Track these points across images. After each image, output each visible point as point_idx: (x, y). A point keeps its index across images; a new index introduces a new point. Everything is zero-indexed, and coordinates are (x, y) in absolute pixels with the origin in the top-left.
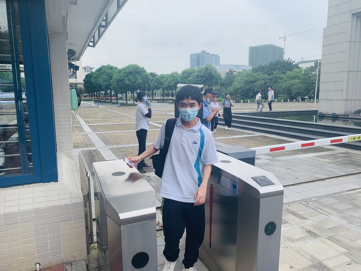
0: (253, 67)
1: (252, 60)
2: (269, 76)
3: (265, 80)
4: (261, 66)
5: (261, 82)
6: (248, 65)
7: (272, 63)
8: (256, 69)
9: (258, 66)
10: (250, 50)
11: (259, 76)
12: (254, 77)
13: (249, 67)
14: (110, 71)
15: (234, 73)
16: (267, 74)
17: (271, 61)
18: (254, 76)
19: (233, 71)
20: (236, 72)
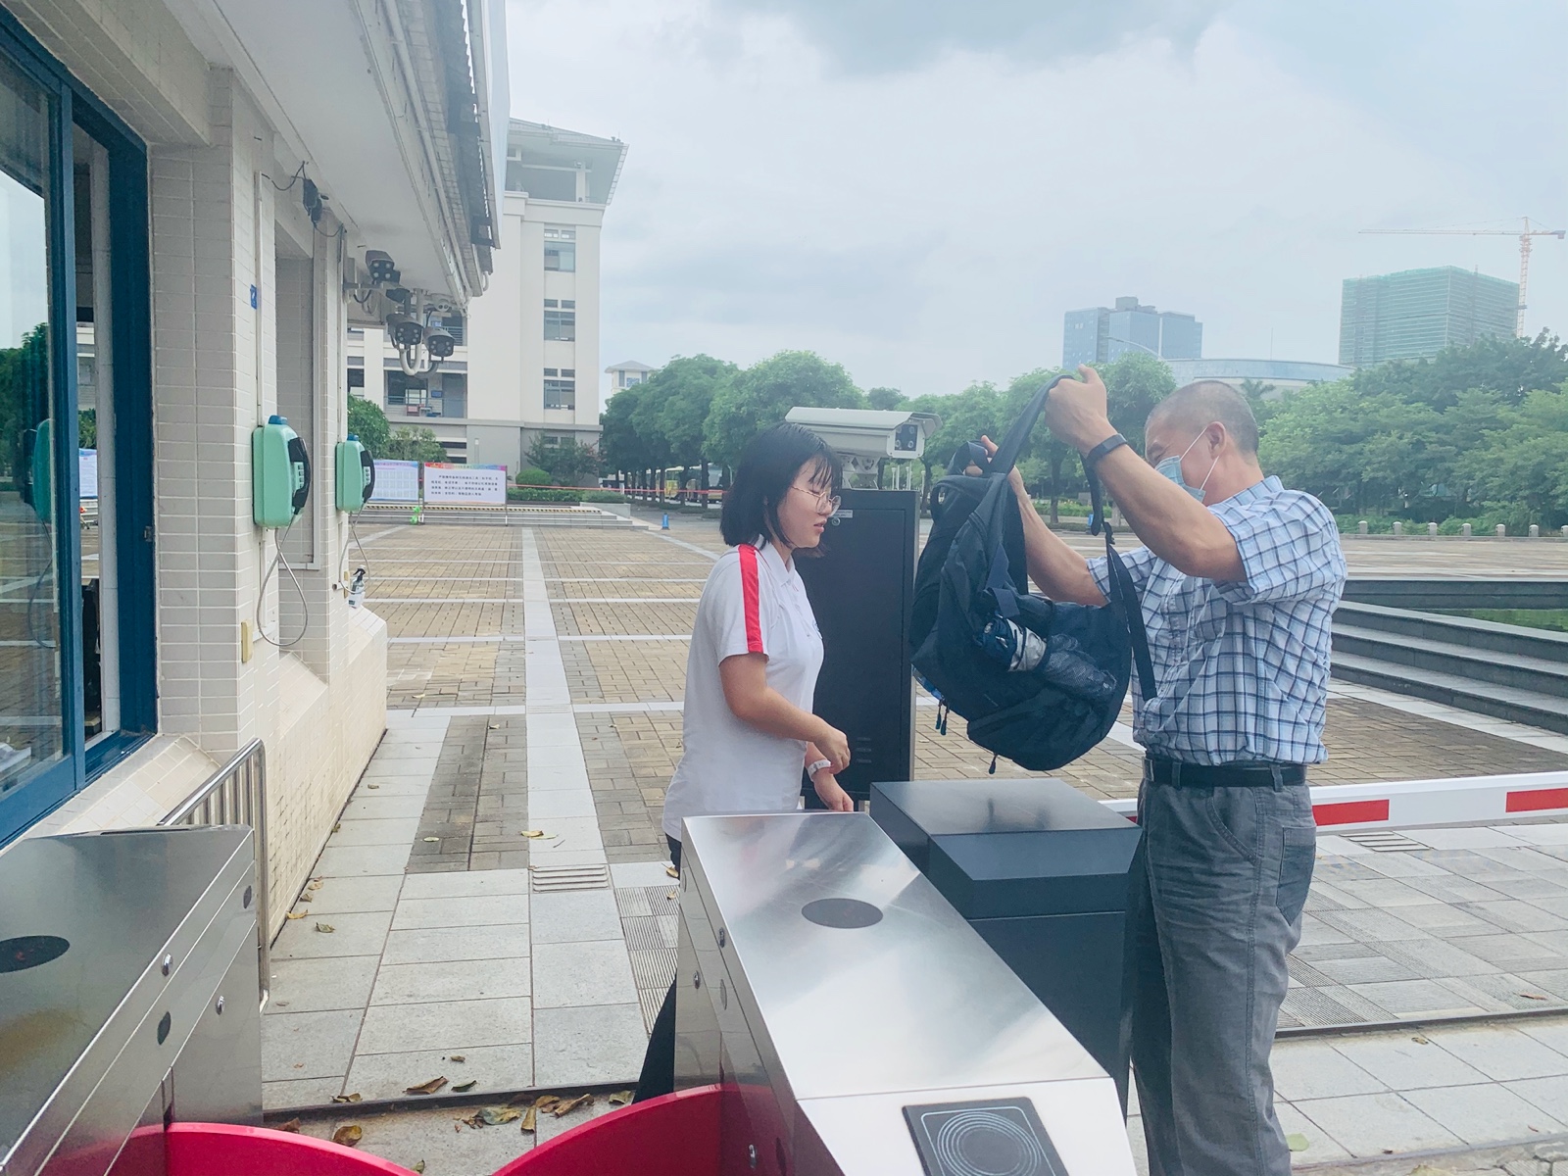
0: (1359, 369)
1: (1353, 340)
2: (1436, 414)
3: (1419, 428)
4: (1398, 366)
5: (1393, 438)
6: (1336, 363)
7: (1453, 351)
8: (1370, 380)
9: (1385, 368)
10: (1346, 296)
11: (1384, 411)
12: (1360, 416)
13: (1337, 370)
14: (705, 380)
15: (1265, 397)
16: (1429, 402)
17: (1452, 343)
18: (1362, 409)
19: (1261, 388)
20: (1275, 391)
